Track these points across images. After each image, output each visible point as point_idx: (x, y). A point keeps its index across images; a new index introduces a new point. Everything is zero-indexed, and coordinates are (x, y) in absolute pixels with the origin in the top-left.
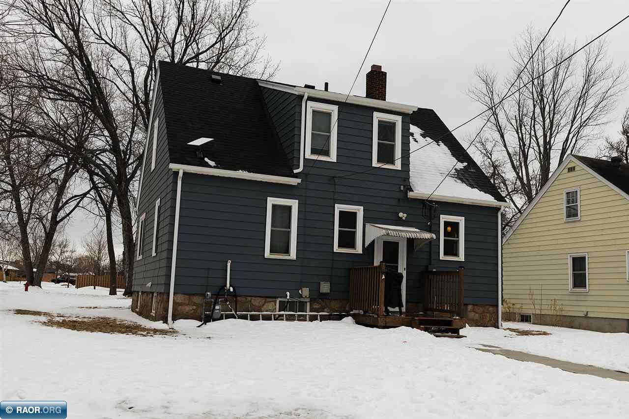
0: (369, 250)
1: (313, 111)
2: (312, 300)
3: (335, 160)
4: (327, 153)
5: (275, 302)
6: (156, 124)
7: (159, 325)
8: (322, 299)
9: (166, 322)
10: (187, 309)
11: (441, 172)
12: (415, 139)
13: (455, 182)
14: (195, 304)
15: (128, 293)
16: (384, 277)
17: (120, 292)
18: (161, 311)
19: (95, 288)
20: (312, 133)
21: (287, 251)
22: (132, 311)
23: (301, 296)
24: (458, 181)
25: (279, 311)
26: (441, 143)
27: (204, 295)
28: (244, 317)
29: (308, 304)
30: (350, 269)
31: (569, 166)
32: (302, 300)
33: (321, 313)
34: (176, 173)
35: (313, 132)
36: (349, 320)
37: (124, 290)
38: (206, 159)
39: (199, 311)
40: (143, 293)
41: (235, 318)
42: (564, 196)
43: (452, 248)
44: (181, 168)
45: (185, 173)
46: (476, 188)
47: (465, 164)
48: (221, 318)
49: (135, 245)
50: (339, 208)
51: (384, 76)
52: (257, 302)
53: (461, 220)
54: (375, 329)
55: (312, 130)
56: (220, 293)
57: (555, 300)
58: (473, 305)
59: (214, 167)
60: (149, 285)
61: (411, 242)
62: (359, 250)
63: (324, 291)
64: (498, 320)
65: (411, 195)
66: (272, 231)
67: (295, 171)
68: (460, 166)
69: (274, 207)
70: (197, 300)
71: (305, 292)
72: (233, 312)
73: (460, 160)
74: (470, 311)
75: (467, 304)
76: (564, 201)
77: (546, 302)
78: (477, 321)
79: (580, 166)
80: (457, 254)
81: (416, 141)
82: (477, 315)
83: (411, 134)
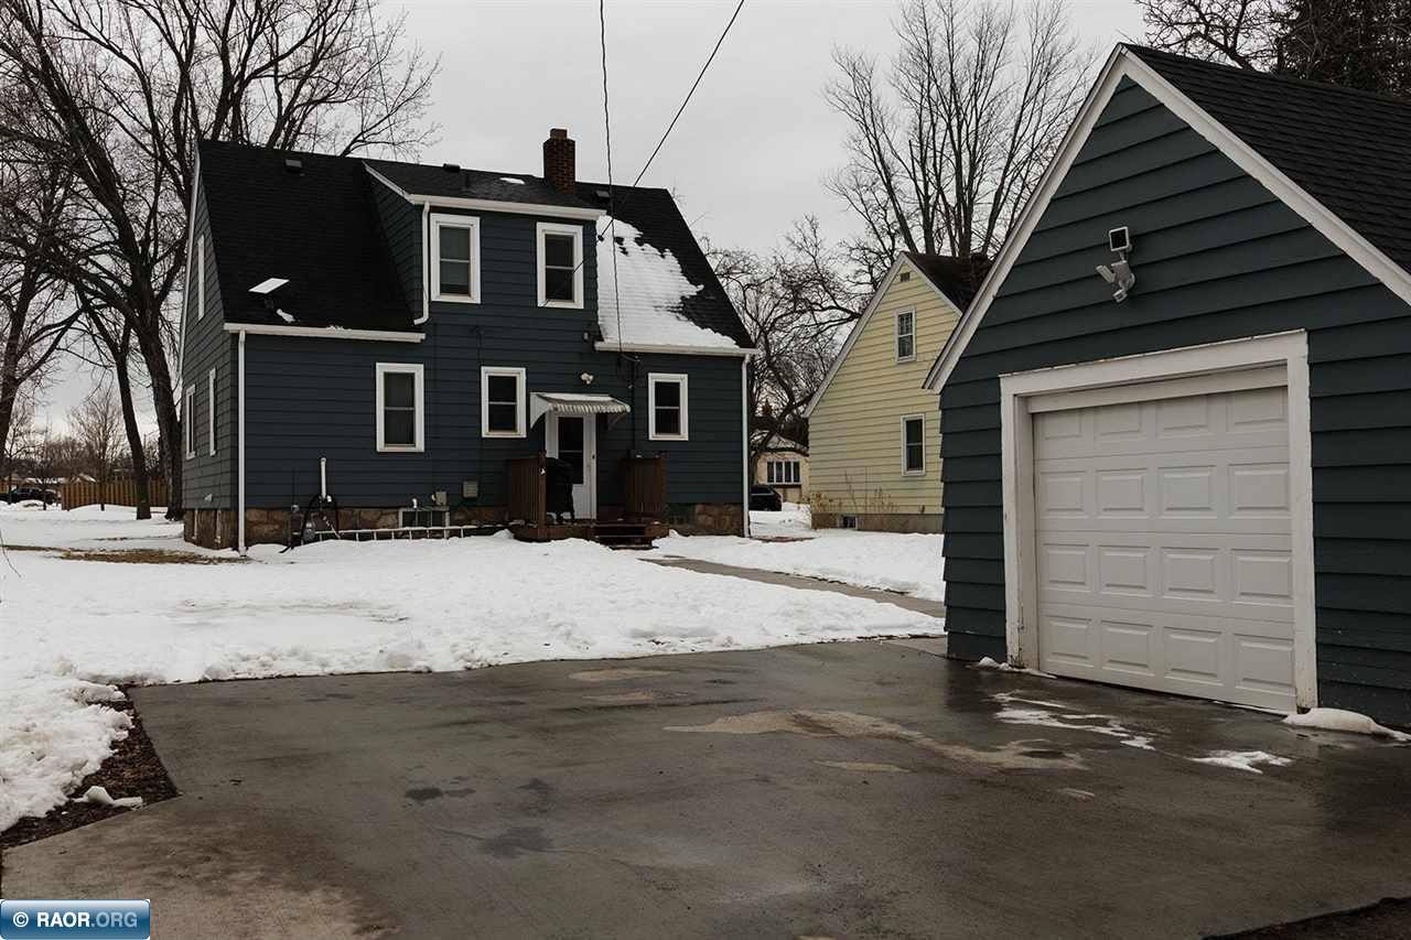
0: (537, 430)
1: (442, 228)
2: (453, 510)
3: (478, 300)
4: (465, 291)
5: (397, 514)
6: (201, 242)
7: (228, 553)
8: (468, 507)
9: (236, 548)
10: (266, 529)
11: (655, 305)
12: (624, 249)
13: (676, 321)
14: (276, 522)
15: (175, 514)
16: (543, 472)
17: (158, 513)
18: (229, 536)
19: (103, 509)
20: (441, 262)
21: (411, 440)
22: (186, 540)
23: (434, 504)
24: (682, 318)
25: (404, 526)
26: (668, 253)
27: (288, 509)
28: (351, 537)
29: (447, 514)
30: (508, 461)
31: (903, 271)
32: (437, 509)
33: (465, 527)
34: (236, 336)
35: (443, 260)
36: (504, 533)
37: (166, 509)
38: (280, 312)
39: (284, 532)
40: (201, 510)
41: (336, 538)
42: (896, 321)
43: (668, 422)
44: (243, 329)
45: (248, 335)
46: (709, 327)
47: (701, 287)
48: (316, 539)
49: (180, 425)
50: (487, 372)
51: (570, 148)
52: (369, 515)
53: (682, 380)
54: (534, 544)
55: (441, 257)
56: (313, 505)
57: (881, 489)
58: (703, 504)
59: (292, 324)
60: (209, 498)
61: (602, 418)
62: (521, 432)
63: (469, 495)
64: (743, 525)
65: (598, 345)
66: (386, 413)
67: (417, 322)
68: (692, 290)
69: (388, 376)
70: (278, 516)
71: (441, 497)
72: (333, 531)
73: (693, 282)
74: (699, 514)
75: (694, 504)
76: (896, 329)
77: (871, 494)
78: (710, 526)
79: (916, 273)
80: (676, 431)
81: (624, 252)
82: (710, 518)
83: (619, 240)
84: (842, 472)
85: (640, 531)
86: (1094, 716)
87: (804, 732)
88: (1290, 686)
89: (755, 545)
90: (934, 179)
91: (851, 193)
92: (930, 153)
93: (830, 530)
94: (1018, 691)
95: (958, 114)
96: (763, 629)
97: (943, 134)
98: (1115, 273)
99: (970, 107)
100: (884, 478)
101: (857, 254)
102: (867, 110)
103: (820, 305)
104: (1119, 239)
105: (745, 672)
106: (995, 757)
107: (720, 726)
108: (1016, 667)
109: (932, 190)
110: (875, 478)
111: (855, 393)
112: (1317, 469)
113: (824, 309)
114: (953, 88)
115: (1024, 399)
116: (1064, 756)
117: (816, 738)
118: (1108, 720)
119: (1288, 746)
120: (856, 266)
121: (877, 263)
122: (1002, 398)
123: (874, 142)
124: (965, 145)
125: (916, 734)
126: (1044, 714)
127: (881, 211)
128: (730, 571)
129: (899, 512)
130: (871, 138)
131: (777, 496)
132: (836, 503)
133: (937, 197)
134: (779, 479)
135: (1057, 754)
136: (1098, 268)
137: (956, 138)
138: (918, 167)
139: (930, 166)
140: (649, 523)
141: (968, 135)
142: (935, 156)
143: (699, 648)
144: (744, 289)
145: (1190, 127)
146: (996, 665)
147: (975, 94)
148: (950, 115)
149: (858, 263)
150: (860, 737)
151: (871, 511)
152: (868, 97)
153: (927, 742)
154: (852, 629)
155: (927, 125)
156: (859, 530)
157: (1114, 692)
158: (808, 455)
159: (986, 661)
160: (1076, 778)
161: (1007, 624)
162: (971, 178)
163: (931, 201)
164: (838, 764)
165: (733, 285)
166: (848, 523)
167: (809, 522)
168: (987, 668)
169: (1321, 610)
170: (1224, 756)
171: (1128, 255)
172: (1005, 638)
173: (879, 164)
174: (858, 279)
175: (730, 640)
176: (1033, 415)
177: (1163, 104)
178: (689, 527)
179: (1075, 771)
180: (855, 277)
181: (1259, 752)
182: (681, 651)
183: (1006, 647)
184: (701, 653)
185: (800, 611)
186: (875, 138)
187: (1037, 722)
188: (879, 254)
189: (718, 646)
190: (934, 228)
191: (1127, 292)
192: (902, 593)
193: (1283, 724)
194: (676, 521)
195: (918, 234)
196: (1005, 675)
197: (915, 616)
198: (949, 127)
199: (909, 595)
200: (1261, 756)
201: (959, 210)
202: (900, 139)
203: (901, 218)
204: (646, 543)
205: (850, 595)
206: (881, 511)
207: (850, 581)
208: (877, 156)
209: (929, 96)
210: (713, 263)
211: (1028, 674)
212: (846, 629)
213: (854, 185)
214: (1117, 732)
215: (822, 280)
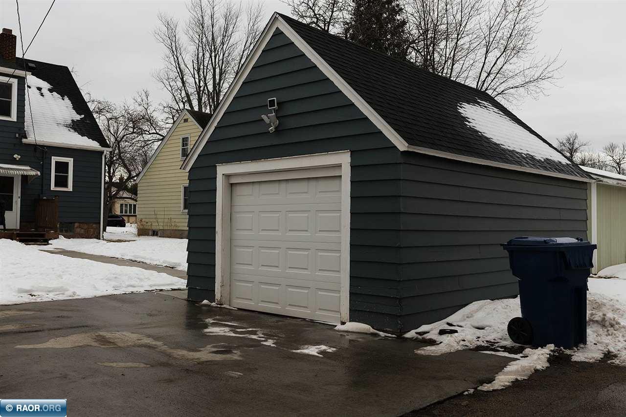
11: (57, 122)
12: (42, 93)
13: (68, 132)
24: (72, 130)
26: (66, 98)
31: (185, 118)
42: (181, 141)
43: (61, 181)
46: (86, 136)
47: (83, 116)
51: (14, 39)
53: (70, 161)
57: (171, 218)
58: (79, 223)
61: (24, 178)
64: (100, 233)
65: (24, 141)
68: (78, 117)
73: (79, 113)
74: (77, 228)
75: (74, 223)
76: (181, 144)
77: (166, 220)
78: (82, 234)
79: (191, 119)
80: (66, 186)
81: (42, 95)
82: (82, 230)
83: (39, 89)
84: (153, 209)
85: (43, 236)
86: (250, 329)
87: (98, 345)
88: (338, 312)
89: (104, 244)
90: (203, 79)
91: (165, 81)
92: (202, 67)
93: (146, 237)
94: (218, 317)
95: (215, 51)
96: (95, 287)
97: (208, 59)
98: (269, 119)
99: (220, 49)
100: (173, 213)
101: (167, 110)
102: (173, 44)
103: (149, 132)
104: (272, 103)
105: (78, 310)
106: (197, 355)
107: (52, 344)
108: (219, 305)
109: (202, 84)
110: (168, 213)
111: (161, 173)
112: (352, 214)
113: (150, 134)
114: (213, 39)
115: (228, 176)
116: (233, 353)
117: (104, 348)
118: (256, 331)
119: (334, 341)
120: (167, 115)
121: (176, 114)
122: (217, 176)
123: (176, 59)
124: (217, 65)
125: (159, 343)
126: (227, 329)
127: (179, 91)
128: (87, 257)
129: (179, 229)
130: (175, 57)
131: (123, 220)
132: (150, 223)
133: (204, 87)
134: (126, 212)
135: (228, 351)
136: (262, 116)
137: (213, 62)
138: (196, 73)
139: (201, 73)
140: (48, 232)
141: (219, 61)
142: (204, 69)
143: (56, 298)
144: (109, 120)
145: (304, 55)
146: (210, 303)
147: (223, 43)
148: (211, 51)
149: (168, 114)
150: (128, 347)
151: (166, 228)
152: (174, 38)
153: (165, 348)
154: (142, 286)
155: (201, 55)
156: (160, 237)
157: (262, 316)
158: (137, 201)
159: (205, 302)
160: (236, 365)
161: (216, 284)
162: (220, 80)
163: (202, 89)
164: (112, 364)
165: (102, 118)
166: (155, 233)
167: (136, 233)
168: (205, 305)
169: (352, 278)
170: (307, 348)
171: (276, 111)
172: (214, 291)
173: (178, 69)
174: (167, 121)
175: (74, 293)
176: (232, 185)
177: (293, 43)
178: (71, 234)
179: (236, 361)
180: (166, 120)
181: (322, 346)
182: (47, 300)
183: (215, 295)
184: (56, 301)
185: (116, 278)
186: (177, 57)
187: (223, 334)
188: (177, 110)
189: (67, 297)
190: (203, 101)
191: (275, 128)
192: (172, 268)
193: (335, 330)
194: (64, 231)
195: (195, 103)
196: (214, 308)
197: (176, 279)
198: (211, 57)
199: (176, 269)
200: (323, 347)
201: (214, 93)
202: (188, 58)
203: (188, 95)
204: (46, 242)
205: (146, 269)
206: (171, 228)
207: (148, 262)
208: (177, 65)
209: (202, 41)
210: (91, 106)
211: (224, 308)
212: (139, 286)
213: (166, 78)
214: (260, 337)
215: (150, 120)
